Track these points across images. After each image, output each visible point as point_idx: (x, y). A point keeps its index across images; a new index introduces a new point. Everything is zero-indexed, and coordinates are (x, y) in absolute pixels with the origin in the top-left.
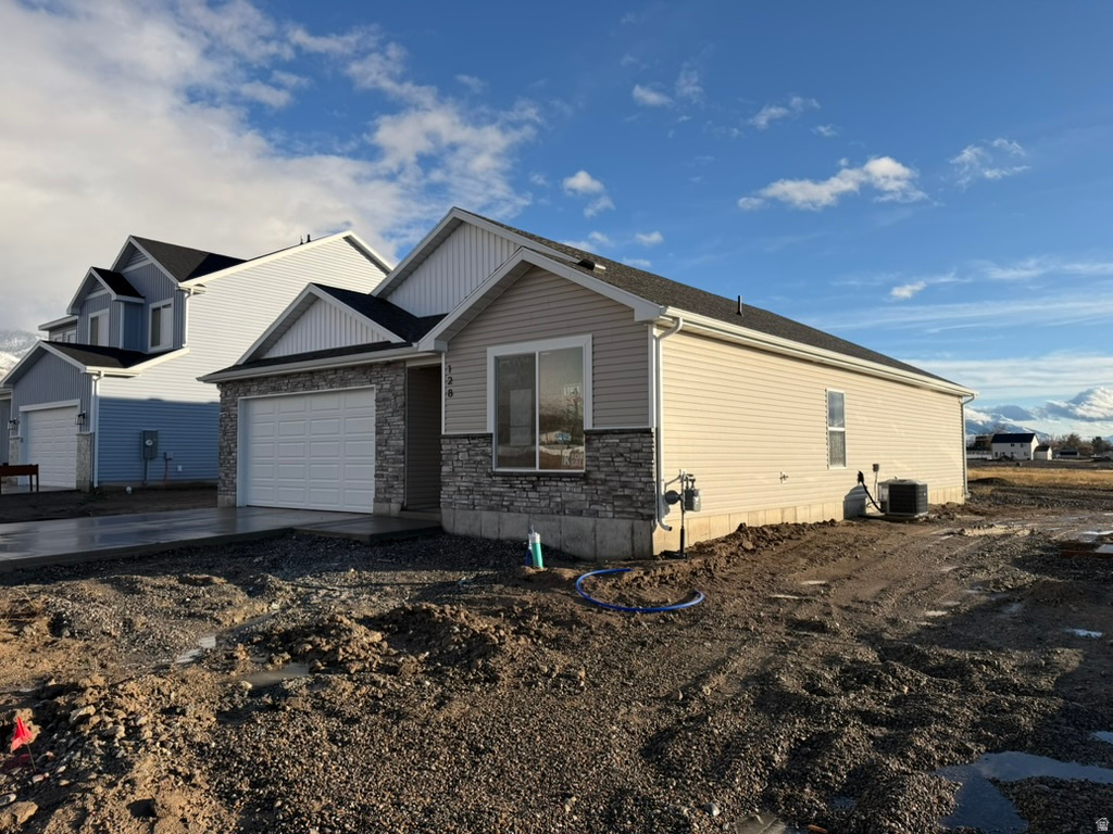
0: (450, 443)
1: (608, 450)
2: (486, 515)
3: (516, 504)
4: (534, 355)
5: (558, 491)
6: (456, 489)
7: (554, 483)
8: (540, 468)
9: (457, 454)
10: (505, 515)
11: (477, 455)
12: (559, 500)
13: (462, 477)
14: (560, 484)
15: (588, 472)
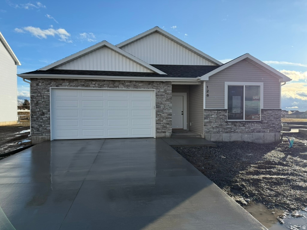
0: (208, 112)
1: (269, 114)
2: (224, 135)
3: (236, 130)
4: (243, 86)
5: (252, 126)
6: (211, 127)
7: (251, 124)
8: (245, 120)
9: (212, 116)
10: (232, 134)
11: (221, 116)
12: (252, 129)
13: (214, 123)
14: (252, 124)
15: (262, 121)
